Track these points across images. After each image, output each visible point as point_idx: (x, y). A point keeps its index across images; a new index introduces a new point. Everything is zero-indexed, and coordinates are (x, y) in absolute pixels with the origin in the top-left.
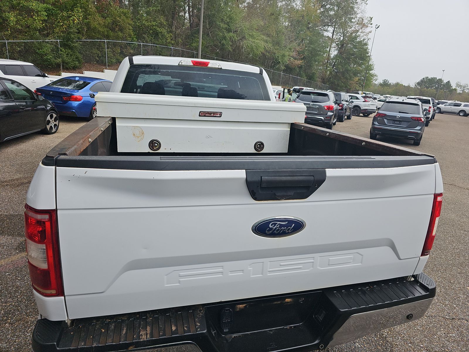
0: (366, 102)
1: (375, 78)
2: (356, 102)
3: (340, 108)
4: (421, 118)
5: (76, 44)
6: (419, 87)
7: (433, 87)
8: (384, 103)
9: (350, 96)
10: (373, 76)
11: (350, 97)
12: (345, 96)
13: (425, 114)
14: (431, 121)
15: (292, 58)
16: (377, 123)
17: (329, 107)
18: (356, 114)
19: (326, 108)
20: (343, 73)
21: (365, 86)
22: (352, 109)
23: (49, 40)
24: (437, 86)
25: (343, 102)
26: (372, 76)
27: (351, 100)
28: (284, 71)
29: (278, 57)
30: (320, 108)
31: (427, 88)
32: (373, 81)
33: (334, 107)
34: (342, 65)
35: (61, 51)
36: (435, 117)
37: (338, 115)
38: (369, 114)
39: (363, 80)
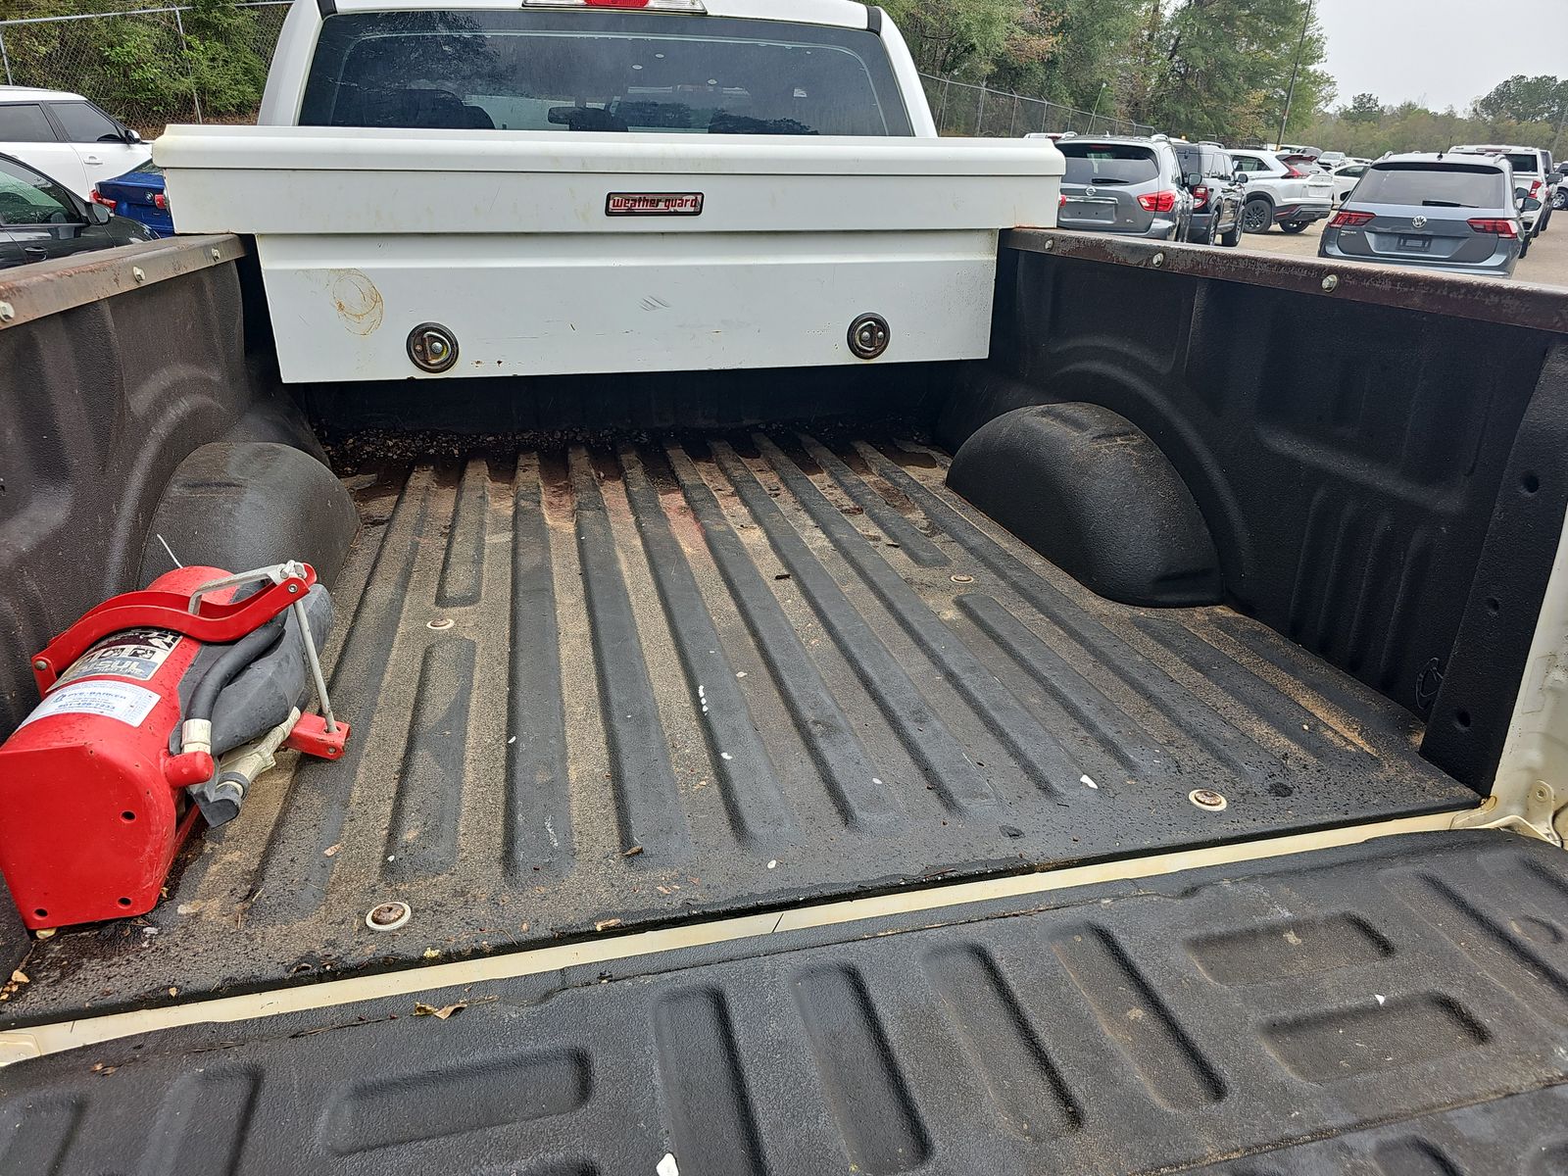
0: (1292, 177)
1: (1327, 90)
2: (1257, 181)
3: (1198, 203)
4: (1508, 222)
5: (239, 21)
6: (1490, 118)
7: (1540, 113)
8: (1358, 179)
9: (1235, 158)
10: (1321, 80)
11: (1236, 163)
12: (1216, 158)
13: (1520, 206)
14: (1535, 237)
15: (1018, 29)
16: (1335, 250)
17: (1157, 199)
18: (1255, 227)
19: (1145, 204)
20: (1208, 78)
21: (1288, 123)
22: (1243, 207)
23: (144, 8)
24: (1556, 109)
25: (1210, 182)
26: (1313, 83)
27: (1237, 174)
28: (990, 79)
29: (968, 25)
30: (1125, 204)
31: (1521, 117)
32: (1317, 103)
33: (1176, 200)
34: (1205, 45)
35: (190, 47)
36: (1548, 225)
37: (1190, 230)
38: (1304, 225)
39: (1282, 101)
